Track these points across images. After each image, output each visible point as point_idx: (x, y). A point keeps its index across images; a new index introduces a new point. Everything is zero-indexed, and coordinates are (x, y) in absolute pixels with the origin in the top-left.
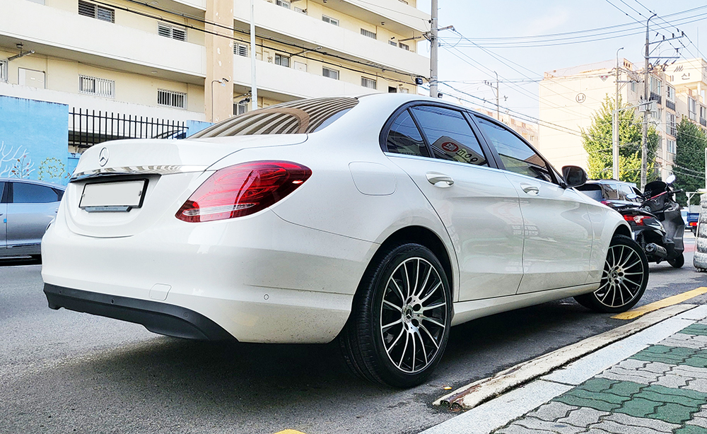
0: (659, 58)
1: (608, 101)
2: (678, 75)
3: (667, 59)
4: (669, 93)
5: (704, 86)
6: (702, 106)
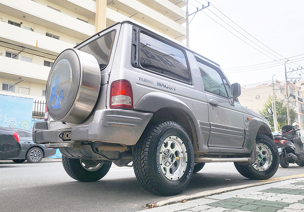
0: (292, 78)
1: (270, 98)
4: (299, 94)
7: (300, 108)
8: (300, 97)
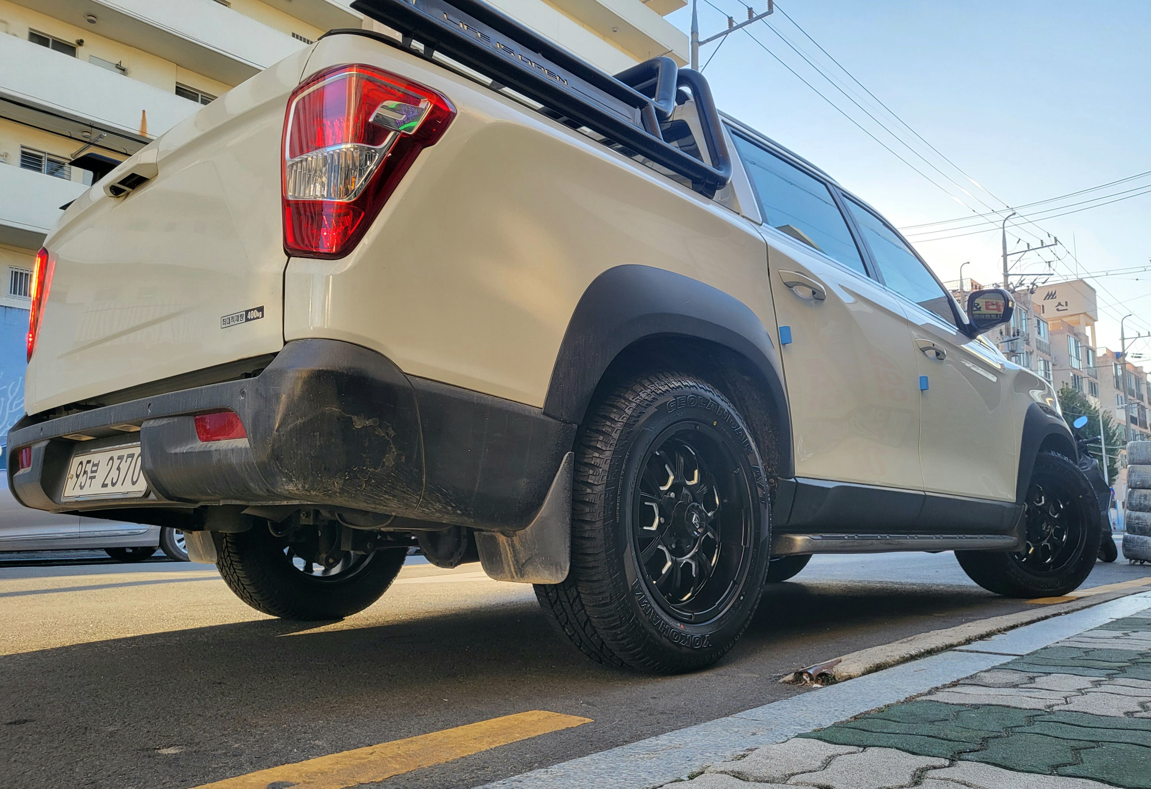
0: (1023, 275)
2: (1050, 305)
3: (1035, 277)
4: (1039, 328)
5: (1090, 321)
6: (1088, 349)
7: (1043, 372)
8: (1044, 338)
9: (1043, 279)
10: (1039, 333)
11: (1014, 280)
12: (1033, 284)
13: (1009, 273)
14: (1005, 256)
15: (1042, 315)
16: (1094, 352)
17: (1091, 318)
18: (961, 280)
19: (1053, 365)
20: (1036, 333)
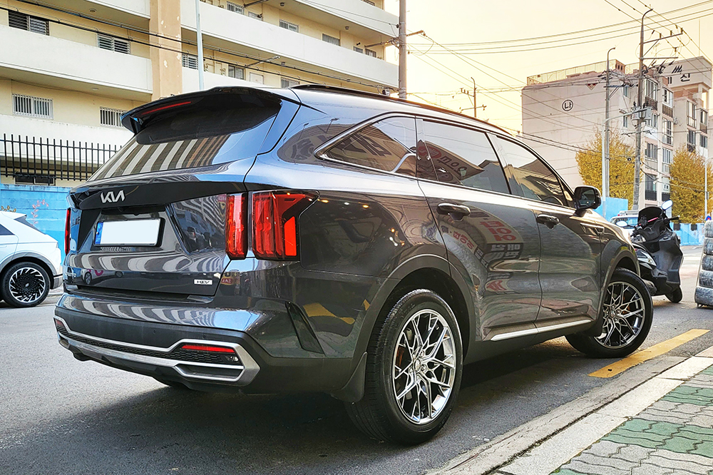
0: (654, 59)
2: (676, 77)
4: (666, 97)
5: (706, 89)
6: (702, 110)
7: (666, 131)
8: (669, 105)
9: (670, 61)
10: (666, 101)
11: (647, 63)
12: (662, 66)
13: (644, 57)
14: (642, 44)
15: (670, 86)
16: (706, 113)
17: (707, 86)
18: (608, 61)
19: (674, 124)
20: (663, 100)
